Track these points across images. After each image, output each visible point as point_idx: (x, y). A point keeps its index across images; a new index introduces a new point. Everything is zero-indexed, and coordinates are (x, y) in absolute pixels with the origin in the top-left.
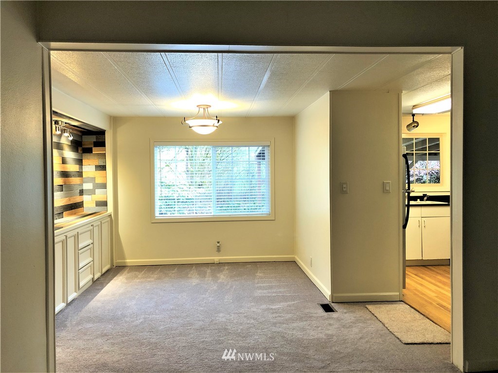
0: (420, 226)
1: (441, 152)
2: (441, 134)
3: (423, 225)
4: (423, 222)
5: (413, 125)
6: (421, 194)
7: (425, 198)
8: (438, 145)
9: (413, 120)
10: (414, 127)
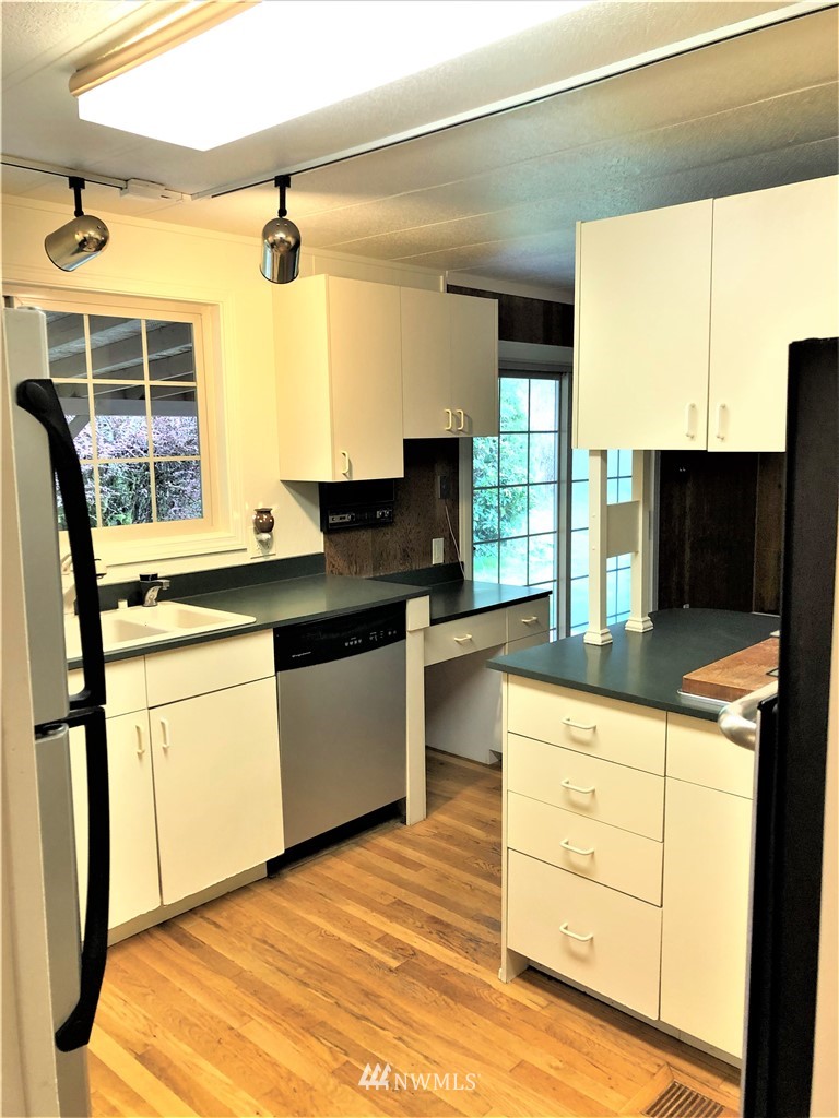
0: (147, 756)
1: (200, 385)
2: (198, 306)
3: (158, 745)
4: (156, 729)
5: (79, 237)
6: (132, 575)
7: (152, 594)
8: (188, 355)
9: (79, 212)
10: (82, 244)
